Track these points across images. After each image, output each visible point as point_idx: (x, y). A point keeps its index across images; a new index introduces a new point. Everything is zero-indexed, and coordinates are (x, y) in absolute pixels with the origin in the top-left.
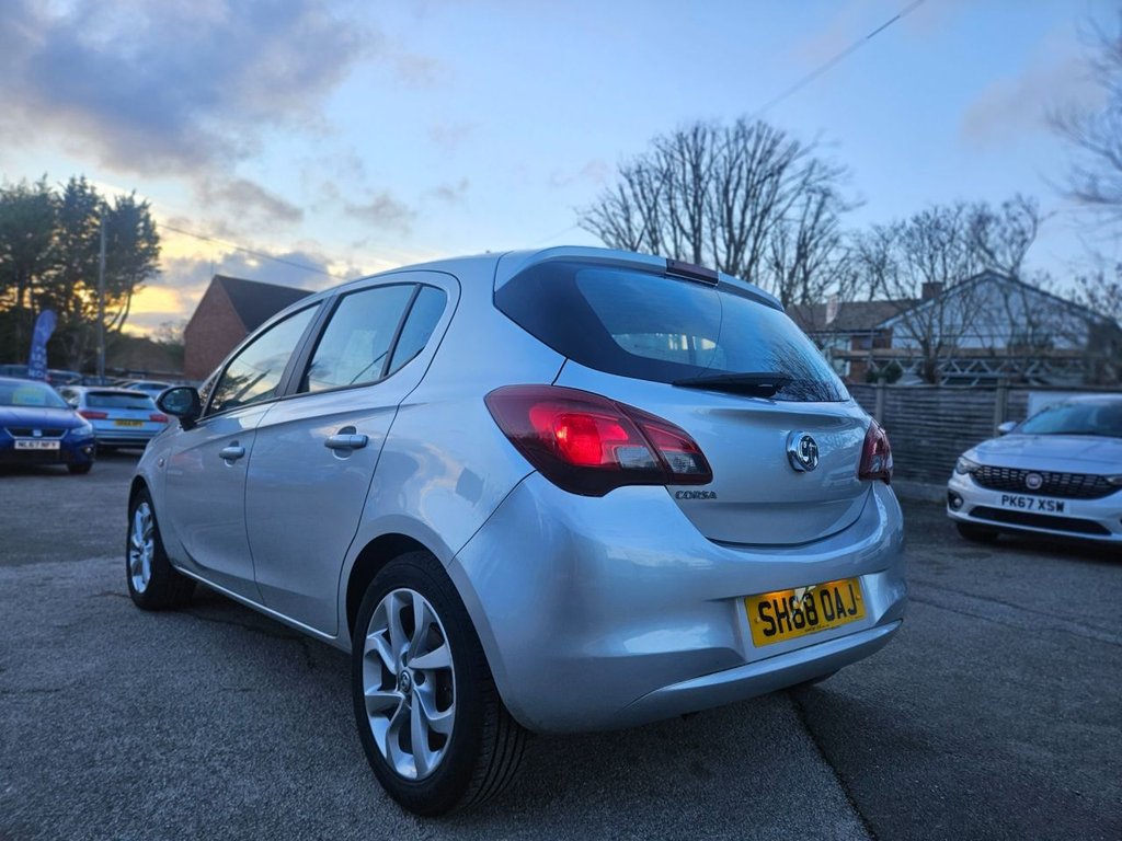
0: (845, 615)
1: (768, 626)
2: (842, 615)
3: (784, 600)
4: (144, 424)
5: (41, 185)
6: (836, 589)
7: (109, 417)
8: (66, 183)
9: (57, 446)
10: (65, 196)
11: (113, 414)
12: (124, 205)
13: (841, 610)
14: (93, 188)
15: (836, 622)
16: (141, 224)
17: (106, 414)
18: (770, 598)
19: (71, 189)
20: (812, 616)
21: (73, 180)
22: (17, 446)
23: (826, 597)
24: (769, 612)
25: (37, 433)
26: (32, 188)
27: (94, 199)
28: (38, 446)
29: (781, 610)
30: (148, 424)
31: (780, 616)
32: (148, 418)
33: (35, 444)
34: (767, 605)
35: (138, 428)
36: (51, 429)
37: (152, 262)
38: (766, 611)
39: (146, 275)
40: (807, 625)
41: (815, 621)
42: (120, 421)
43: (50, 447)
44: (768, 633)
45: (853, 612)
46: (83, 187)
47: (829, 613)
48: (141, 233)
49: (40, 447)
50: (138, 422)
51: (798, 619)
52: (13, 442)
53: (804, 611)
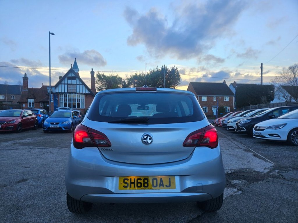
3: (135, 179)
5: (157, 69)
6: (161, 179)
8: (161, 67)
10: (161, 70)
12: (173, 70)
14: (167, 67)
16: (176, 73)
18: (129, 178)
19: (162, 68)
20: (146, 185)
21: (162, 66)
23: (155, 180)
26: (155, 70)
27: (167, 70)
29: (133, 181)
31: (131, 183)
34: (127, 179)
37: (178, 81)
38: (126, 181)
39: (178, 84)
40: (143, 187)
41: (147, 187)
44: (124, 187)
46: (165, 67)
48: (176, 75)
53: (143, 183)
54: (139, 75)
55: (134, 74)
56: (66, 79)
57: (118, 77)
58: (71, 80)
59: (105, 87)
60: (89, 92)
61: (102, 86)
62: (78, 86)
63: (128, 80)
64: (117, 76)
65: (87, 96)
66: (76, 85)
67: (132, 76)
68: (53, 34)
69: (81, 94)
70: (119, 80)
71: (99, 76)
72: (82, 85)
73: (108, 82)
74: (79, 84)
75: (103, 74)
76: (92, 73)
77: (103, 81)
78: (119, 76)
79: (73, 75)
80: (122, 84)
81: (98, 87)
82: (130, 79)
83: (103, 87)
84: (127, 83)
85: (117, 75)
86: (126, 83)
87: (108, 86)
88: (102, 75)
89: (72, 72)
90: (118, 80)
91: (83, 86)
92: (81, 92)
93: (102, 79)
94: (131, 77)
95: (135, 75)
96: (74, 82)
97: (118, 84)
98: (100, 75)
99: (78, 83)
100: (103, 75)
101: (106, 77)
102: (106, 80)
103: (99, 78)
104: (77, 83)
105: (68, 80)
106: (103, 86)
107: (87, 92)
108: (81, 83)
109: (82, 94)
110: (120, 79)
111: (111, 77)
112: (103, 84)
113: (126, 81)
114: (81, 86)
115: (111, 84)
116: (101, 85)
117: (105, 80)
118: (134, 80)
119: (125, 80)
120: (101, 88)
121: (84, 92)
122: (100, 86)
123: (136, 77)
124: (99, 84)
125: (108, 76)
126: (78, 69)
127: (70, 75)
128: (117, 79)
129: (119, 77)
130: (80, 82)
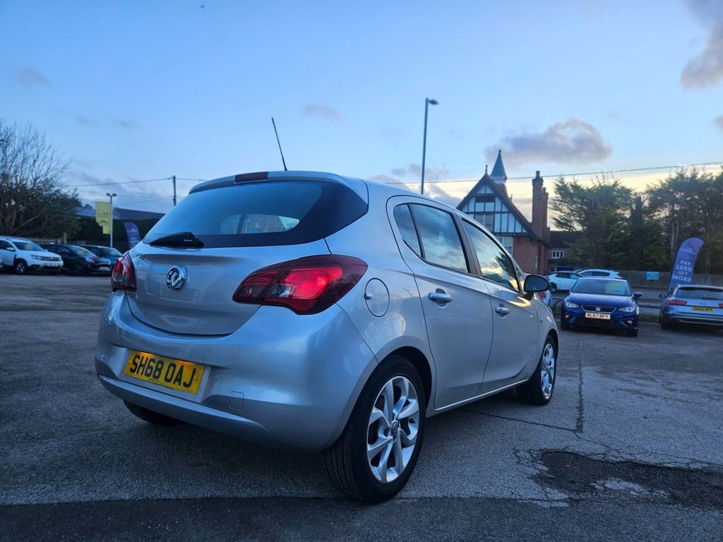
0: (179, 384)
1: (134, 367)
2: (177, 383)
3: (147, 358)
4: (714, 310)
6: (182, 367)
7: (688, 304)
9: (609, 317)
11: (690, 302)
13: (178, 380)
15: (170, 384)
17: (686, 302)
18: (142, 355)
20: (157, 373)
22: (587, 316)
23: (172, 368)
24: (138, 361)
25: (598, 309)
28: (598, 316)
29: (143, 363)
30: (718, 310)
31: (141, 365)
32: (718, 306)
33: (596, 315)
34: (138, 357)
35: (709, 312)
36: (606, 307)
38: (136, 360)
40: (151, 377)
41: (157, 378)
42: (695, 307)
43: (605, 318)
44: (131, 370)
45: (185, 385)
47: (169, 377)
49: (599, 317)
50: (711, 308)
51: (149, 371)
52: (585, 313)
53: (154, 369)
54: (690, 176)
55: (674, 176)
56: (472, 202)
57: (619, 187)
58: (483, 204)
59: (578, 218)
60: (524, 231)
61: (569, 214)
62: (497, 216)
63: (652, 196)
64: (615, 185)
65: (518, 240)
66: (494, 213)
67: (664, 182)
68: (434, 102)
69: (505, 236)
70: (623, 197)
71: (562, 189)
72: (508, 213)
73: (586, 204)
74: (501, 213)
75: (575, 183)
76: (538, 182)
77: (573, 200)
78: (623, 185)
79: (489, 191)
80: (631, 208)
81: (558, 218)
82: (660, 190)
83: (572, 218)
84: (646, 204)
85: (616, 182)
86: (642, 203)
87: (587, 214)
88: (571, 186)
89: (485, 184)
90: (619, 197)
91: (510, 215)
92: (504, 230)
93: (572, 196)
94: (663, 184)
95: (677, 179)
96: (490, 207)
97: (618, 208)
98: (565, 186)
99: (499, 210)
100: (575, 187)
101: (582, 189)
102: (583, 199)
103: (561, 194)
104: (496, 210)
105: (477, 204)
106: (573, 215)
107: (519, 230)
108: (505, 209)
109: (507, 234)
110: (626, 192)
111: (597, 189)
112: (572, 211)
113: (644, 197)
114: (505, 216)
115: (596, 209)
116: (568, 211)
117: (578, 198)
118: (672, 193)
119: (642, 196)
120: (567, 220)
121: (511, 230)
122: (563, 214)
123: (679, 184)
124: (561, 211)
125: (590, 186)
126: (505, 175)
127: (482, 191)
128: (614, 193)
129: (623, 188)
130: (503, 206)
